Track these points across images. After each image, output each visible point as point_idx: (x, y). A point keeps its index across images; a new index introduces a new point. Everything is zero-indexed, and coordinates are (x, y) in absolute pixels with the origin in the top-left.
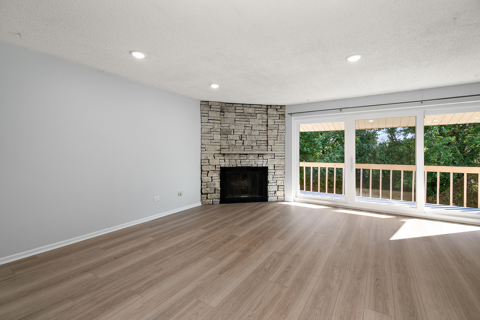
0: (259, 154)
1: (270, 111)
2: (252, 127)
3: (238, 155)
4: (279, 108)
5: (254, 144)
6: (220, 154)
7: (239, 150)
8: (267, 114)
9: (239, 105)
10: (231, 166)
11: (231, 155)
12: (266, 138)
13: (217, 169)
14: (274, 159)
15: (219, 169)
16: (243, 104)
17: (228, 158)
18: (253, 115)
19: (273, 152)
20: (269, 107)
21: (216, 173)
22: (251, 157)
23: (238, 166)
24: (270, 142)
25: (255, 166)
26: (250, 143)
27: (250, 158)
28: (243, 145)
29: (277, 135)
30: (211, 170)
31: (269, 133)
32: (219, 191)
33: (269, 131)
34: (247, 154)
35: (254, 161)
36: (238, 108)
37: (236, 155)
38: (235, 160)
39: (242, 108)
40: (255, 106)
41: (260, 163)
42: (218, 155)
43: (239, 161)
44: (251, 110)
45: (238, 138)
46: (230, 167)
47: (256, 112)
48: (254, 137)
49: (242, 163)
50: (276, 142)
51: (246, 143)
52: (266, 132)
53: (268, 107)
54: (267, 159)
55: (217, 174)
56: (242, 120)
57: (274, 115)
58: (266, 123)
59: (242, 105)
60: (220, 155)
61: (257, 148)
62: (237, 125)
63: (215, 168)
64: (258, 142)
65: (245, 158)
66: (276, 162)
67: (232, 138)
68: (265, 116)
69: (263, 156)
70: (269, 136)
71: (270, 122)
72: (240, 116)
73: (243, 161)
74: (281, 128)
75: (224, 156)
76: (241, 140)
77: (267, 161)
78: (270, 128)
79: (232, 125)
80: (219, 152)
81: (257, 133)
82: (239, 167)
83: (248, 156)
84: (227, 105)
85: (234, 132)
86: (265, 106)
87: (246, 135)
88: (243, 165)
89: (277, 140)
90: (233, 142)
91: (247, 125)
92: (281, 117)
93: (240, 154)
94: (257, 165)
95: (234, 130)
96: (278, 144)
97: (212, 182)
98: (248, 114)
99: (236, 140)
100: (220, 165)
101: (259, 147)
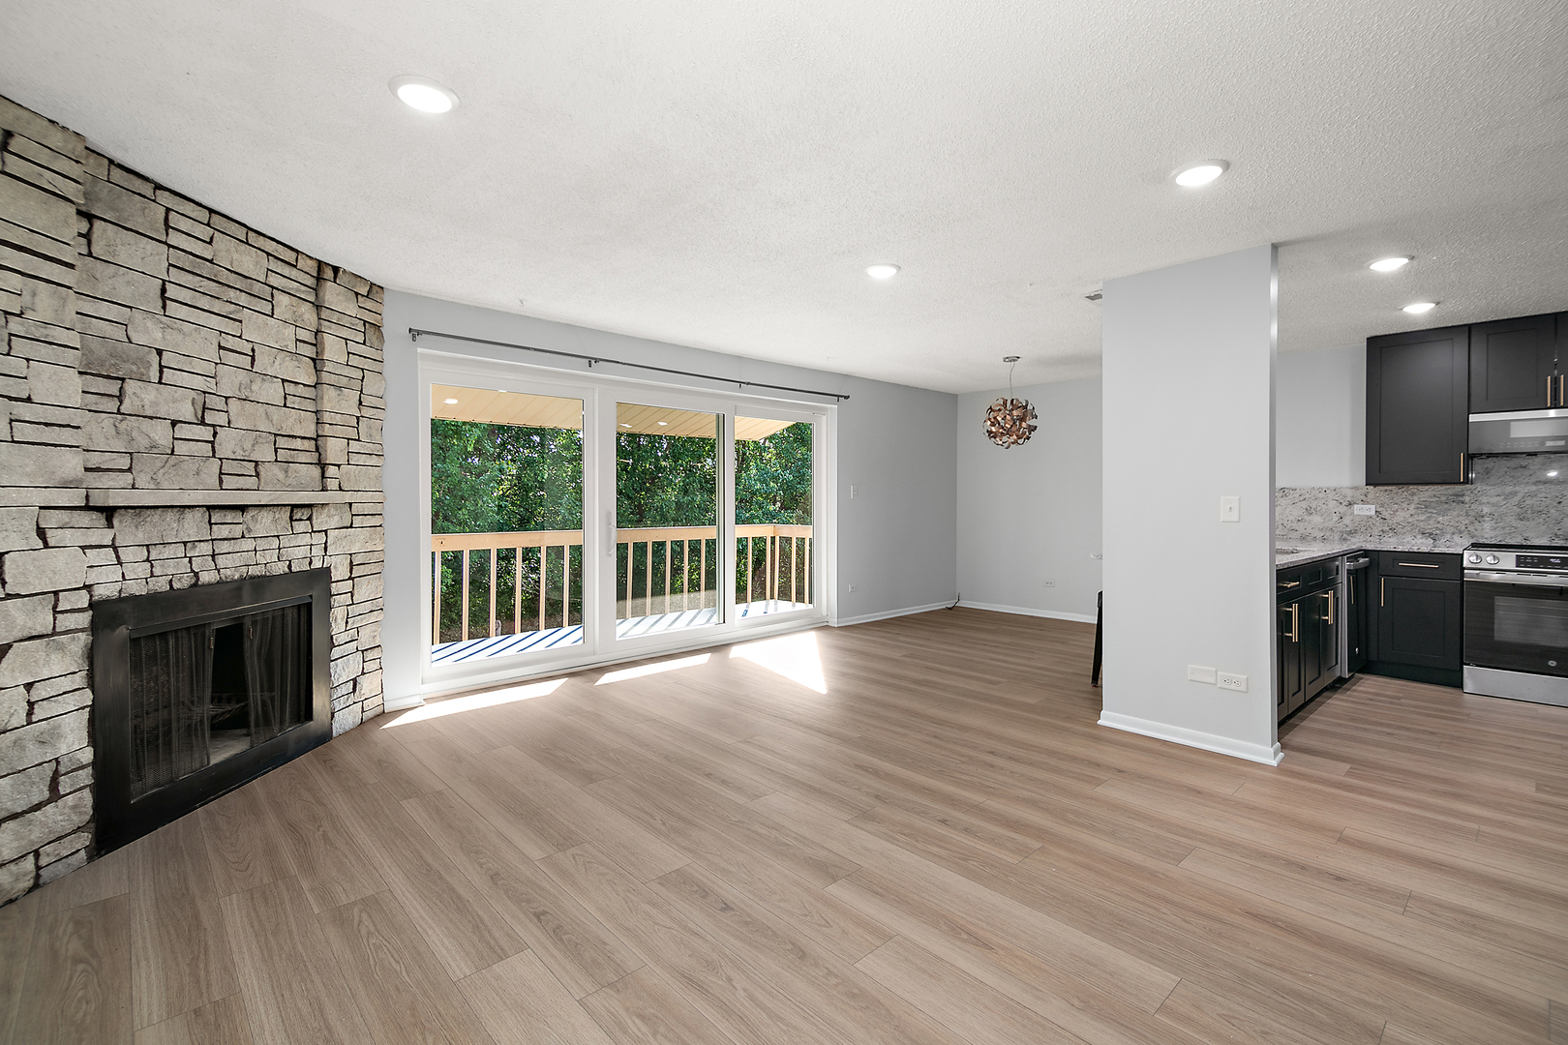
0: (294, 507)
1: (333, 295)
2: (253, 358)
3: (198, 514)
4: (364, 291)
5: (265, 453)
6: (87, 508)
7: (191, 482)
8: (318, 307)
9: (188, 208)
10: (161, 585)
11: (157, 515)
12: (313, 427)
13: (67, 622)
14: (351, 527)
15: (84, 620)
16: (211, 211)
17: (140, 535)
18: (257, 288)
19: (348, 497)
20: (329, 274)
21: (61, 648)
22: (264, 523)
23: (206, 577)
24: (334, 450)
25: (281, 568)
26: (248, 446)
27: (260, 530)
28: (214, 456)
29: (358, 418)
30: (26, 634)
31: (329, 401)
32: (85, 777)
33: (329, 394)
34: (242, 508)
35: (275, 543)
36: (184, 225)
37: (189, 515)
38: (185, 543)
39: (204, 232)
40: (270, 247)
41: (300, 551)
42: (64, 516)
43: (206, 548)
44: (249, 262)
45: (186, 412)
46: (156, 594)
47: (274, 280)
48: (264, 416)
49: (221, 561)
50: (355, 446)
51: (229, 443)
52: (309, 393)
53: (324, 272)
54: (326, 531)
55: (68, 660)
56: (204, 302)
57: (345, 321)
58: (310, 351)
59: (204, 216)
60: (85, 519)
61: (281, 476)
62: (180, 331)
63: (55, 612)
64: (282, 442)
65: (237, 531)
66: (358, 542)
67: (154, 404)
68: (308, 314)
69: (310, 519)
70: (327, 417)
71: (333, 350)
72: (190, 276)
73: (225, 547)
74: (371, 385)
75: (110, 526)
76: (203, 423)
77: (326, 543)
78: (332, 379)
79: (149, 324)
80: (76, 498)
81: (273, 392)
82: (210, 585)
83: (249, 515)
84: (117, 175)
85: (161, 368)
86: (310, 262)
87: (227, 398)
88: (228, 572)
89: (358, 440)
90: (161, 433)
91: (230, 342)
92: (370, 331)
93: (210, 508)
94: (290, 567)
95: (160, 352)
96: (362, 460)
97: (29, 723)
98: (232, 280)
99: (174, 423)
100: (88, 587)
101: (286, 472)
